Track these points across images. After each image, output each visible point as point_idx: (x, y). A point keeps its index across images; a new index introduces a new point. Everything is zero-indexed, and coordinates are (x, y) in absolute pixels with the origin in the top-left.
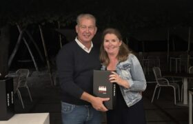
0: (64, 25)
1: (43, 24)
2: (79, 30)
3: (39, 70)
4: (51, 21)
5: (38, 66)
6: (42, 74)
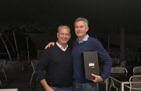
0: (30, 31)
1: (16, 30)
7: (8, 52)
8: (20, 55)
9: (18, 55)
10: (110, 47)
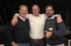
0: (13, 8)
1: (6, 8)
3: (4, 25)
4: (9, 7)
6: (5, 26)
7: (2, 20)
8: (8, 22)
9: (7, 22)
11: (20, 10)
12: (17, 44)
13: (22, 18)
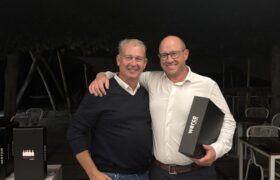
0: (89, 53)
1: (63, 50)
2: (121, 62)
5: (56, 104)
10: (251, 85)
11: (119, 57)
12: (111, 175)
13: (125, 86)
